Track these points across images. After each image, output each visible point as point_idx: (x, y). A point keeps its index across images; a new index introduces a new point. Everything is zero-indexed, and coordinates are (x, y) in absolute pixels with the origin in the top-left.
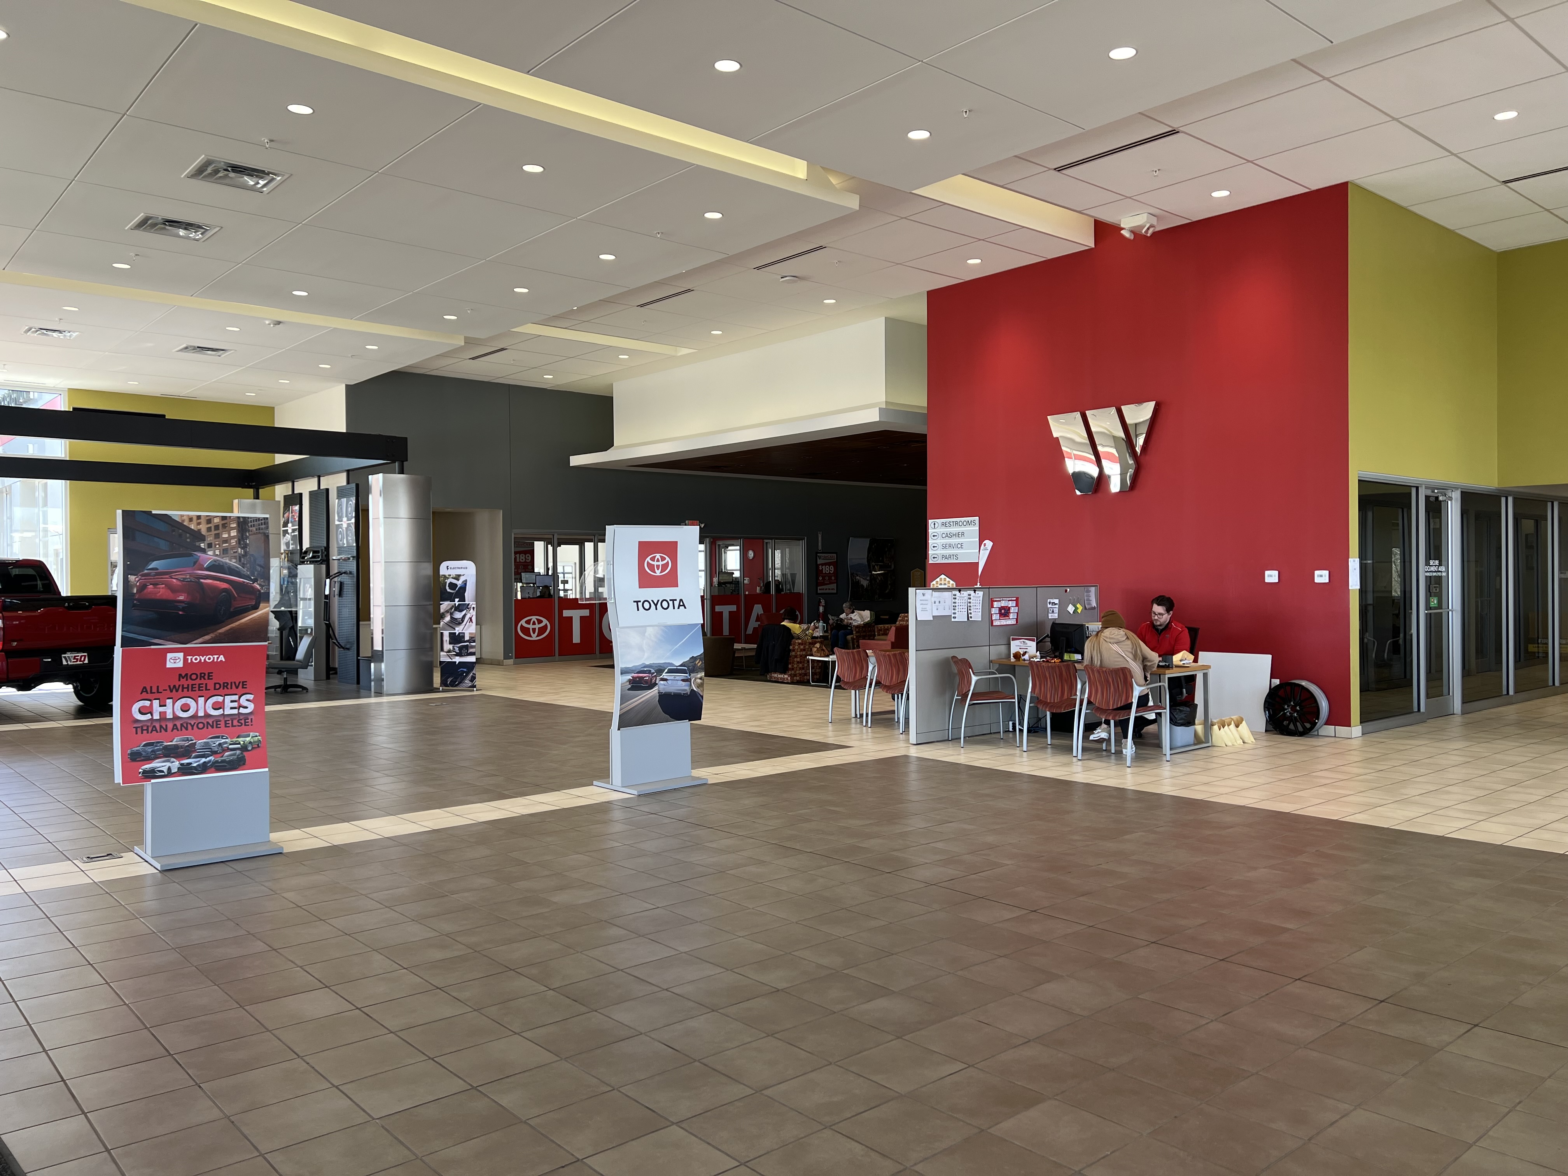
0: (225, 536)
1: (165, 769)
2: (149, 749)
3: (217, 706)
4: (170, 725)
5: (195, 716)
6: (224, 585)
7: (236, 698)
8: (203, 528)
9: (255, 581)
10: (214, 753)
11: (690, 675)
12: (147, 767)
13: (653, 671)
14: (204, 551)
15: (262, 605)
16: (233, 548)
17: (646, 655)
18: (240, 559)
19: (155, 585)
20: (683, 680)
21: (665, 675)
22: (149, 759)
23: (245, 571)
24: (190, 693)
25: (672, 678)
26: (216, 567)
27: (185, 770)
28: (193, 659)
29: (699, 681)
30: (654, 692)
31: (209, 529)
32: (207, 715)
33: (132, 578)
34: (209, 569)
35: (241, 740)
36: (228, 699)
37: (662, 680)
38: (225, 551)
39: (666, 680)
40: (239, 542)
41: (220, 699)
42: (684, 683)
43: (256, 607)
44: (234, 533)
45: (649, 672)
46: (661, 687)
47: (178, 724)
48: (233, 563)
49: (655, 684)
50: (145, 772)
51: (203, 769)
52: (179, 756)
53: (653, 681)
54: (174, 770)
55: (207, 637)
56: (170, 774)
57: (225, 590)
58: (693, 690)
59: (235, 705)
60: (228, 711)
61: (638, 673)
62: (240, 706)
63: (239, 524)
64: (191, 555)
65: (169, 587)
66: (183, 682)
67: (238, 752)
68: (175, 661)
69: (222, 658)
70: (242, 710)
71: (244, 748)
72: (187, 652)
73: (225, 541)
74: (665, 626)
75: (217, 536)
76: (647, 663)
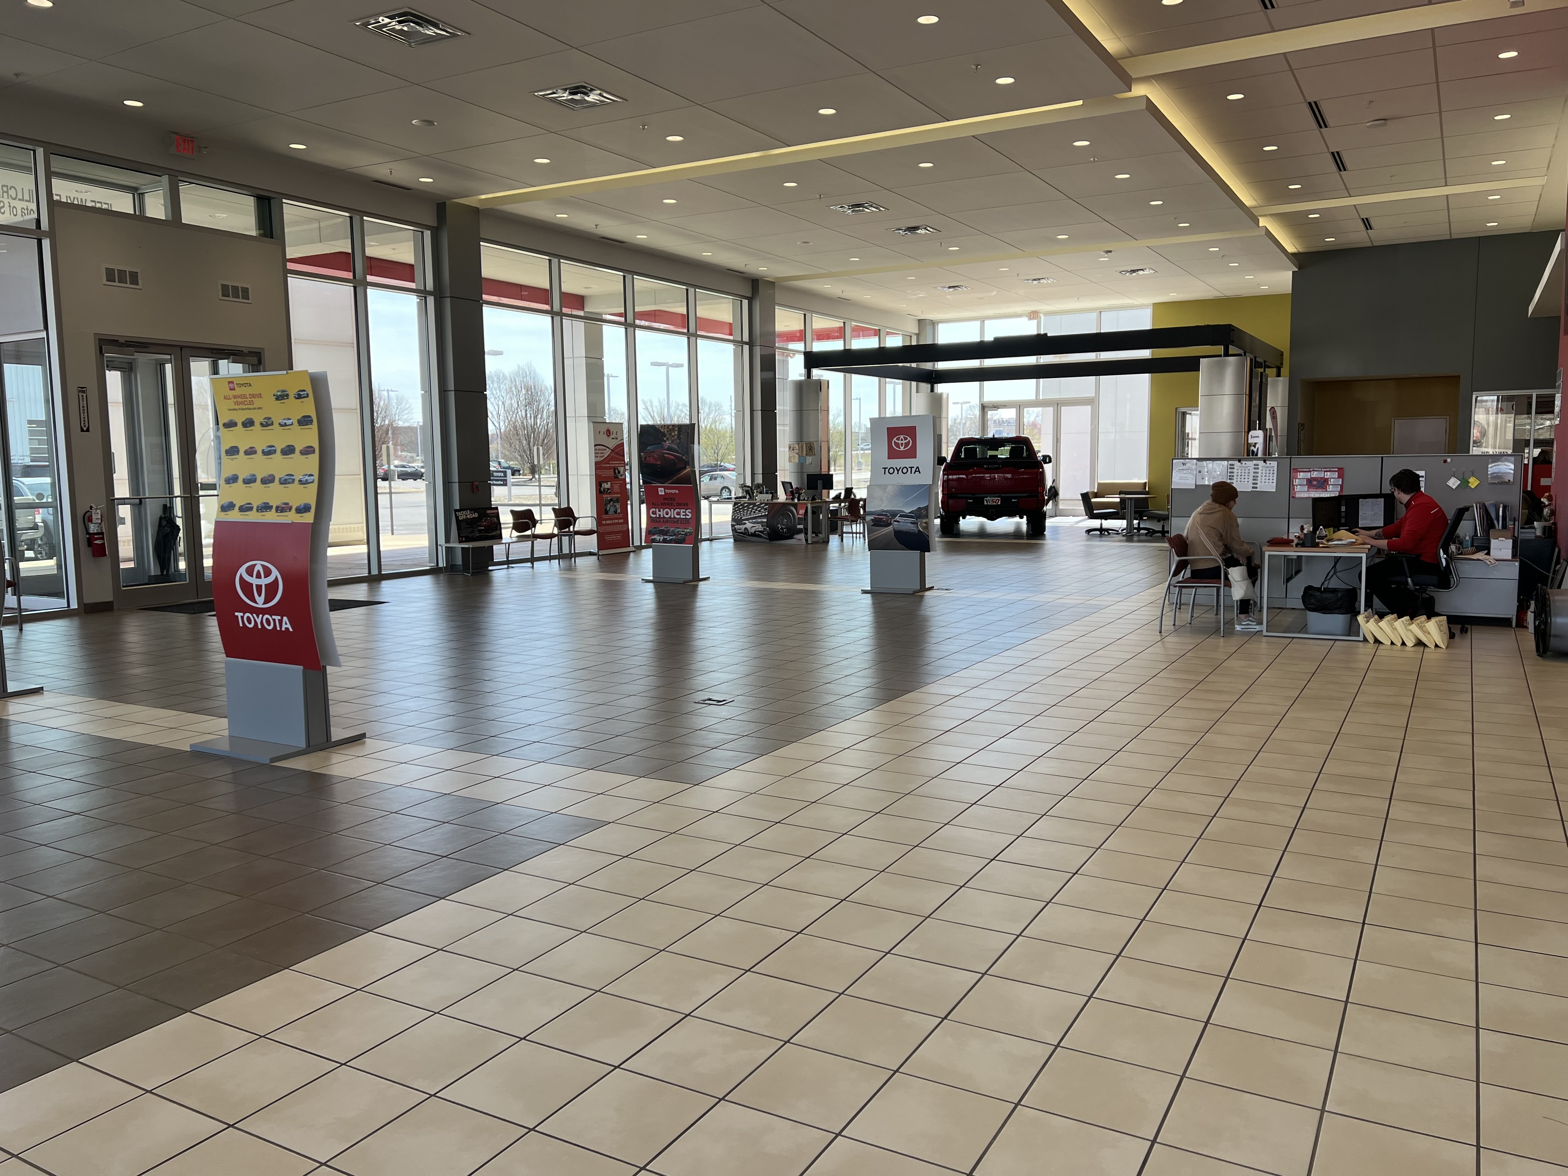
0: (673, 434)
1: (658, 539)
2: (654, 530)
3: (678, 514)
4: (662, 520)
5: (670, 517)
6: (673, 457)
7: (684, 510)
8: (666, 431)
9: (683, 455)
10: (675, 535)
11: (917, 520)
12: (653, 537)
13: (889, 515)
14: (665, 441)
15: (687, 467)
16: (676, 439)
17: (884, 505)
18: (678, 444)
19: (649, 457)
20: (911, 523)
21: (897, 518)
22: (654, 534)
23: (680, 451)
24: (668, 507)
25: (903, 521)
26: (669, 449)
27: (665, 541)
28: (668, 491)
29: (924, 525)
30: (890, 528)
31: (668, 431)
32: (675, 517)
33: (642, 454)
34: (667, 450)
35: (686, 530)
36: (682, 510)
37: (896, 521)
38: (673, 441)
39: (898, 522)
40: (678, 437)
41: (679, 510)
42: (912, 525)
43: (685, 468)
44: (676, 433)
45: (886, 515)
46: (895, 526)
47: (665, 520)
48: (675, 447)
49: (891, 524)
50: (652, 539)
51: (670, 541)
52: (664, 535)
53: (889, 521)
54: (661, 540)
55: (670, 481)
56: (659, 542)
57: (673, 460)
58: (919, 530)
59: (684, 514)
60: (682, 517)
61: (878, 515)
62: (686, 515)
63: (678, 428)
64: (661, 443)
65: (654, 458)
66: (665, 501)
67: (684, 536)
68: (661, 492)
69: (677, 491)
70: (687, 517)
71: (686, 534)
72: (665, 488)
73: (673, 436)
74: (902, 486)
75: (670, 434)
76: (885, 509)
